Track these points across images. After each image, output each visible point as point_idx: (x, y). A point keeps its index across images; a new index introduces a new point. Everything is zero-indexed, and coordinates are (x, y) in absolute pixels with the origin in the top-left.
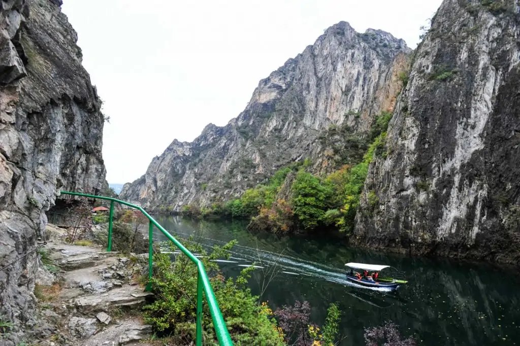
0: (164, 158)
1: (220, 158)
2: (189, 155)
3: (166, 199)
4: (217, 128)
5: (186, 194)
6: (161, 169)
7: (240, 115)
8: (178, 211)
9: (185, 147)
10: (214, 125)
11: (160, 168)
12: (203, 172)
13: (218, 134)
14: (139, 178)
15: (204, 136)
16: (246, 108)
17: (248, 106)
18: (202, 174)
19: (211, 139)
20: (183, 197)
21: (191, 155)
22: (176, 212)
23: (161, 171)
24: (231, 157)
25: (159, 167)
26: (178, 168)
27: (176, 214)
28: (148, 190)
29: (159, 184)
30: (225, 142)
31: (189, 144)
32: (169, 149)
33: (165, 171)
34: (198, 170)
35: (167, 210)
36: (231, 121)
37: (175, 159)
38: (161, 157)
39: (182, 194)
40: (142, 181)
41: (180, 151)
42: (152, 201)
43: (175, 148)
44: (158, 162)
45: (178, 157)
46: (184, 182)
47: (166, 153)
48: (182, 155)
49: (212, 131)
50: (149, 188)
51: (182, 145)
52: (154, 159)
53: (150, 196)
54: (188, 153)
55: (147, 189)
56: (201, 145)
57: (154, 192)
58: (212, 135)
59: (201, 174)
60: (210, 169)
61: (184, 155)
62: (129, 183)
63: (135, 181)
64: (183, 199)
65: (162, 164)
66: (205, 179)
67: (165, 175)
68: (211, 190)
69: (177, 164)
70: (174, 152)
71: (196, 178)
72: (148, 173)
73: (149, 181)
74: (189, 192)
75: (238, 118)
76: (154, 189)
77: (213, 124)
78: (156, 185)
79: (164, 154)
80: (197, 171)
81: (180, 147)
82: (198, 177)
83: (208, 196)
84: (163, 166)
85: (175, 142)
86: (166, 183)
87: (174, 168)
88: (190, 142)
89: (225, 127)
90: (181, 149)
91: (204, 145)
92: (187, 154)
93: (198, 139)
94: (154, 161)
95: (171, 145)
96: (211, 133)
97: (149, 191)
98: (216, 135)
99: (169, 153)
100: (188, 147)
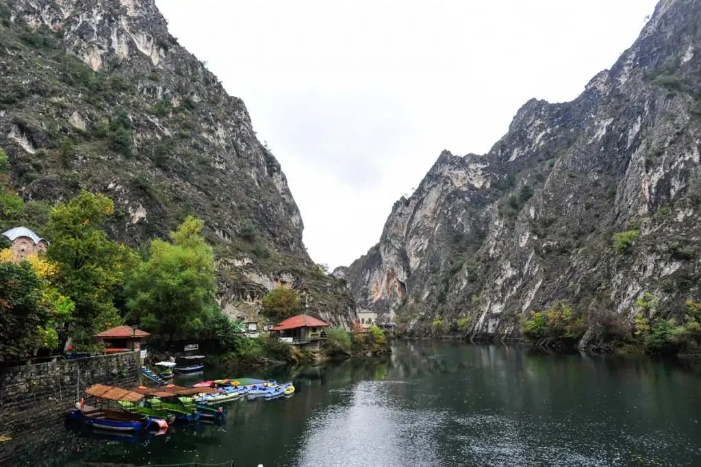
0: (423, 199)
1: (600, 172)
2: (483, 187)
3: (442, 299)
4: (552, 107)
5: (510, 282)
6: (417, 228)
7: (623, 57)
8: (491, 330)
9: (472, 167)
10: (542, 103)
11: (414, 225)
12: (552, 216)
13: (558, 123)
14: (365, 253)
15: (518, 134)
16: (644, 31)
17: (648, 24)
18: (551, 222)
19: (539, 139)
20: (503, 290)
21: (488, 185)
22: (487, 334)
23: (416, 232)
24: (659, 154)
25: (410, 222)
26: (460, 219)
27: (486, 339)
28: (388, 280)
29: (414, 263)
30: (608, 122)
31: (482, 159)
32: (433, 177)
33: (428, 232)
34: (537, 211)
35: (454, 329)
36: (593, 80)
37: (448, 198)
38: (413, 198)
39: (499, 282)
40: (372, 260)
41: (459, 180)
42: (400, 307)
43: (445, 174)
44: (409, 210)
45: (457, 193)
46: (492, 251)
47: (426, 187)
48: (465, 189)
49: (540, 116)
50: (391, 275)
51: (462, 163)
52: (397, 205)
53: (395, 295)
54: (481, 183)
55: (385, 278)
56: (513, 158)
57: (402, 284)
58: (541, 128)
59: (547, 223)
60: (575, 203)
61: (471, 187)
62: (342, 268)
63: (356, 262)
64: (503, 296)
65: (419, 215)
66: (564, 235)
67: (427, 242)
68: (658, 253)
69: (455, 211)
70: (446, 183)
71: (534, 233)
72: (384, 239)
73: (389, 258)
74: (521, 275)
75: (618, 66)
76: (402, 276)
77: (539, 99)
78: (407, 269)
79: (420, 190)
80: (533, 215)
81: (459, 168)
82: (542, 231)
83: (648, 274)
84: (419, 219)
85: (445, 158)
86: (434, 260)
87: (450, 222)
88: (481, 154)
89: (577, 101)
90: (461, 173)
91: (519, 157)
92: (478, 185)
93: (502, 146)
94: (399, 210)
95: (435, 166)
96: (538, 122)
97: (392, 282)
98: (552, 126)
99: (435, 186)
100: (480, 166)
